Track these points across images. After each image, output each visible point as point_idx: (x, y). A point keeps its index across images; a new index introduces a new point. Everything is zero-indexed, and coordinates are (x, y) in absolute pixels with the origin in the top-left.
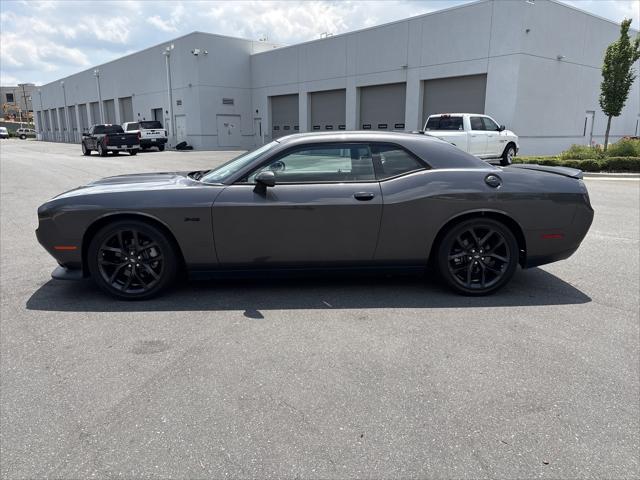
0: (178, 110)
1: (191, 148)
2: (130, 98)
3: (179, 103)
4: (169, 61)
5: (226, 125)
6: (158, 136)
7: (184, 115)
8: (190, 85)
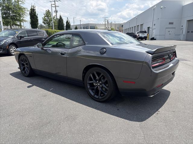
0: (154, 27)
1: (155, 39)
2: (143, 24)
3: (155, 25)
4: (154, 12)
5: (169, 31)
6: (145, 36)
7: (155, 29)
8: (158, 19)
